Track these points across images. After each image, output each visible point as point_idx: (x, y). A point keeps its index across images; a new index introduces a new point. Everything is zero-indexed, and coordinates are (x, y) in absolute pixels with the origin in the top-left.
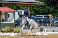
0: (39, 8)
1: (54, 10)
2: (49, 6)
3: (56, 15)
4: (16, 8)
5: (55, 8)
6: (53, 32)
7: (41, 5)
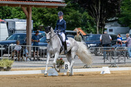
0: (54, 13)
1: (88, 17)
2: (76, 10)
3: (93, 30)
4: (3, 13)
5: (90, 14)
6: (87, 67)
7: (59, 7)
